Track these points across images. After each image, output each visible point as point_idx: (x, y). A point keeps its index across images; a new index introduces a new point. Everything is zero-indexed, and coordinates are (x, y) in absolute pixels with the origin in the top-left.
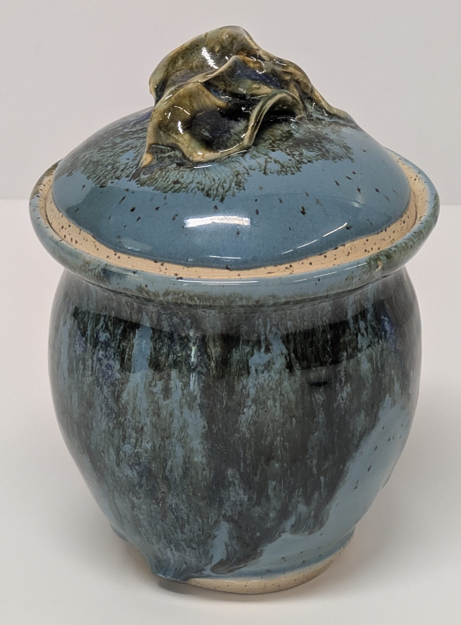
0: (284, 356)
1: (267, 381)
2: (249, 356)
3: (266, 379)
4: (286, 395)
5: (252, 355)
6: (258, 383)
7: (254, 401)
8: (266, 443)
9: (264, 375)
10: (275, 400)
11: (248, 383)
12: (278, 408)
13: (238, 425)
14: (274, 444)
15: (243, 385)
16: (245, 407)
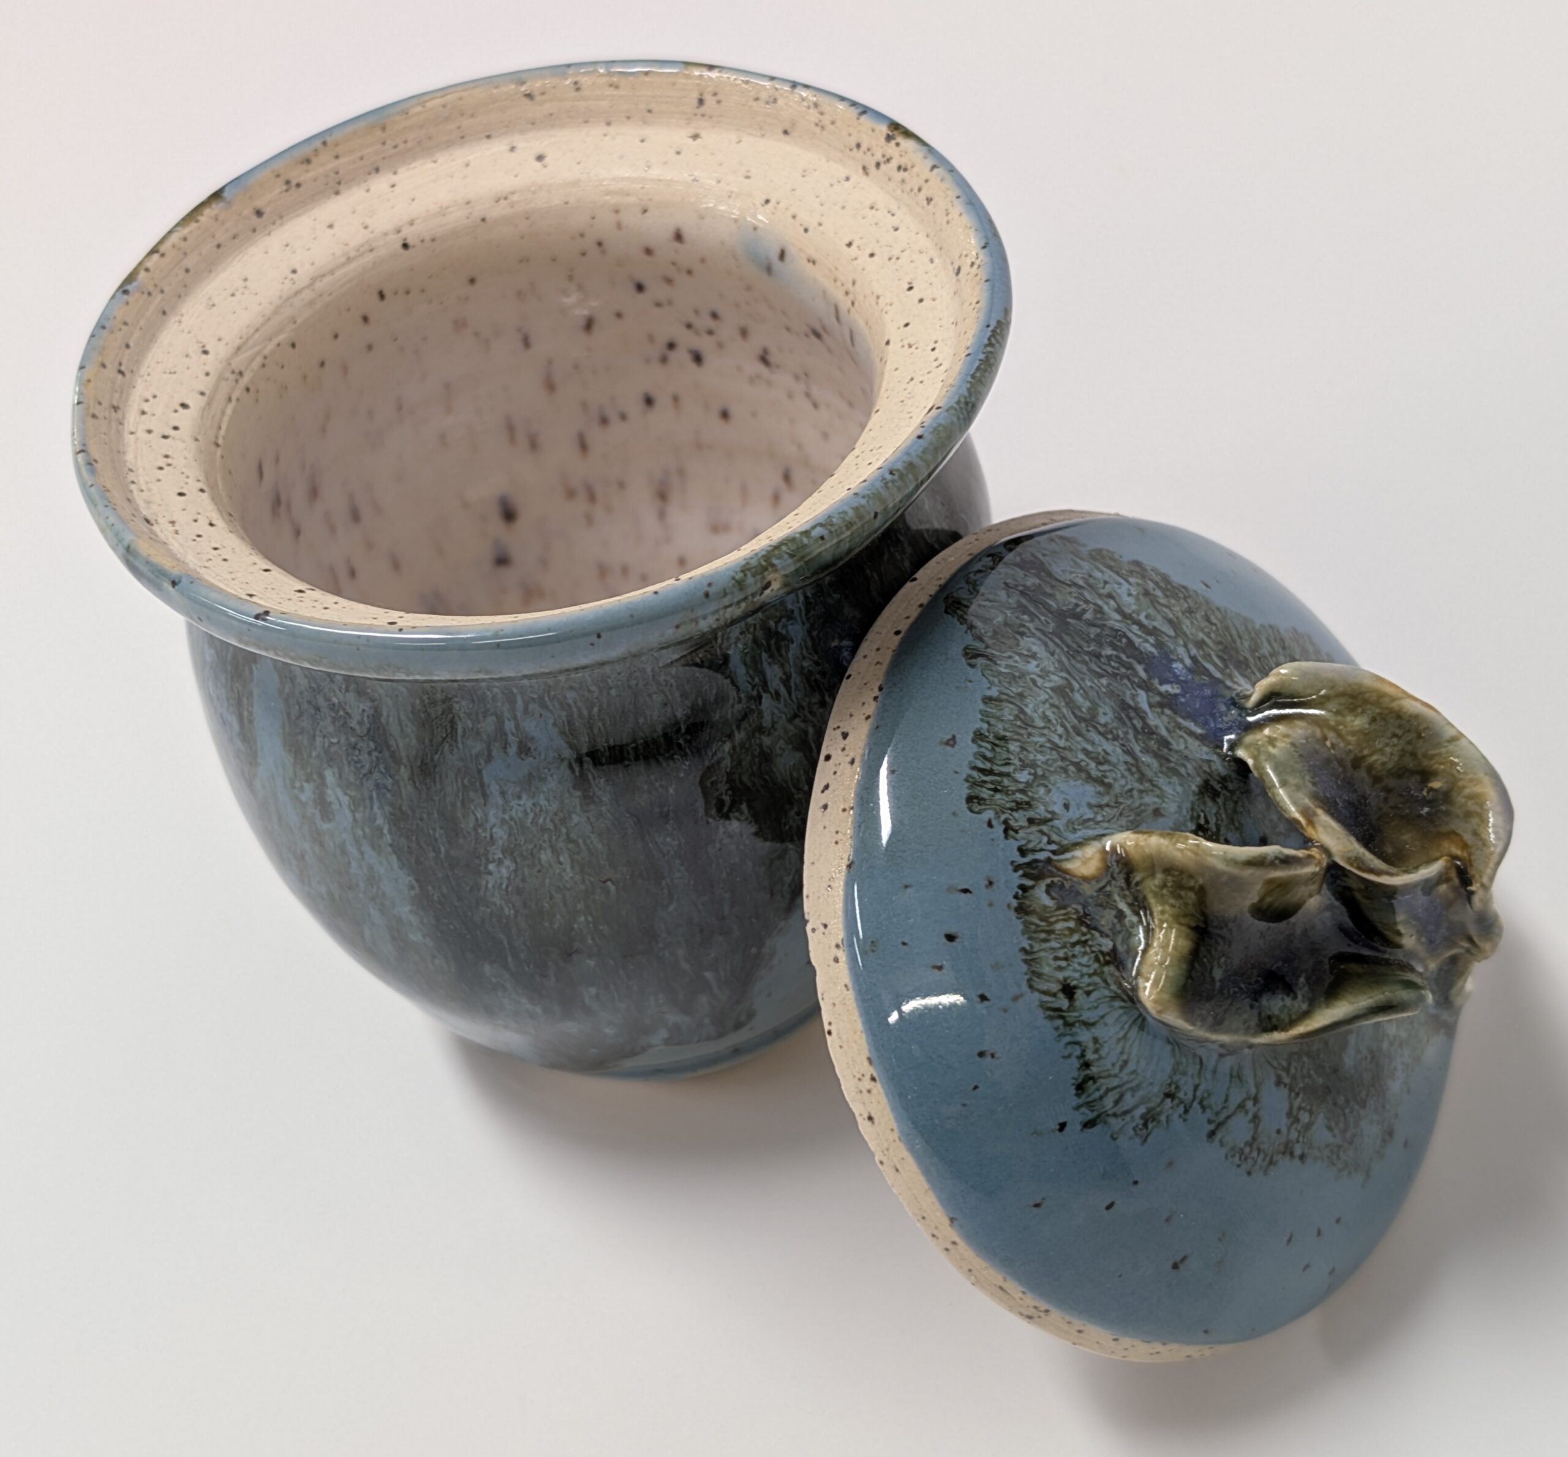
0: (566, 763)
1: (531, 815)
2: (482, 762)
3: (529, 810)
4: (580, 841)
5: (489, 758)
6: (512, 819)
7: (507, 851)
8: (556, 926)
9: (522, 802)
10: (556, 852)
11: (486, 815)
12: (567, 866)
13: (482, 893)
14: (573, 929)
15: (477, 819)
16: (488, 861)
